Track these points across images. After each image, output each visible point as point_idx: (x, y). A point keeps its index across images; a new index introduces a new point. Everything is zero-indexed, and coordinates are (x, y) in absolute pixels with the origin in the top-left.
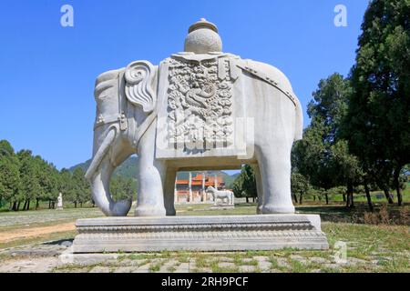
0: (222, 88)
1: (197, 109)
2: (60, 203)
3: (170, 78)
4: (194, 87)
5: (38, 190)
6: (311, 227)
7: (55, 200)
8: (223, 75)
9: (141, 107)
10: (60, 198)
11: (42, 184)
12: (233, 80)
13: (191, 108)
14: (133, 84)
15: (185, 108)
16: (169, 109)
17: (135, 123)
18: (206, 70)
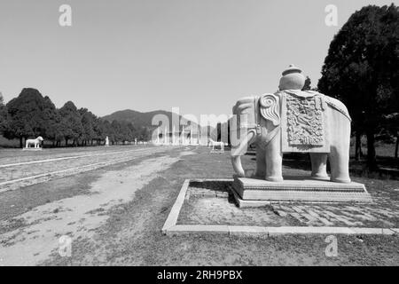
0: (318, 114)
1: (304, 126)
2: (107, 143)
3: (288, 106)
4: (303, 112)
5: (93, 134)
6: (363, 191)
7: (104, 140)
8: (318, 107)
9: (272, 122)
10: (107, 139)
11: (95, 130)
12: (323, 110)
13: (301, 125)
14: (265, 108)
15: (297, 125)
16: (289, 125)
17: (266, 131)
18: (309, 103)
